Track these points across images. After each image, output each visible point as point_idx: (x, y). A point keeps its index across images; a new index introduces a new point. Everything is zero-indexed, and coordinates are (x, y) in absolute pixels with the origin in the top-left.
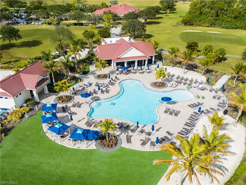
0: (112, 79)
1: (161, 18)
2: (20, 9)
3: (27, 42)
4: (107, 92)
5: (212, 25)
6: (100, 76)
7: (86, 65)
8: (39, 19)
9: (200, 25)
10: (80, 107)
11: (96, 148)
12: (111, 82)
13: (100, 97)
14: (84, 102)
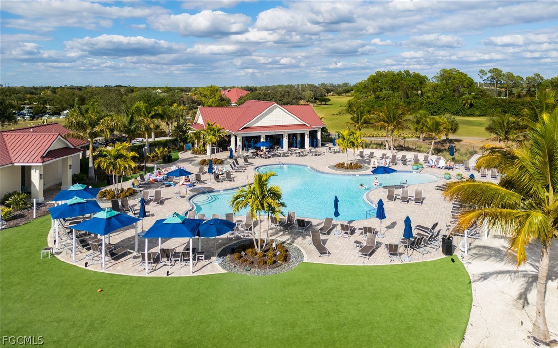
0: (236, 160)
7: (170, 151)
10: (162, 203)
11: (224, 271)
12: (235, 166)
13: (213, 187)
14: (173, 195)
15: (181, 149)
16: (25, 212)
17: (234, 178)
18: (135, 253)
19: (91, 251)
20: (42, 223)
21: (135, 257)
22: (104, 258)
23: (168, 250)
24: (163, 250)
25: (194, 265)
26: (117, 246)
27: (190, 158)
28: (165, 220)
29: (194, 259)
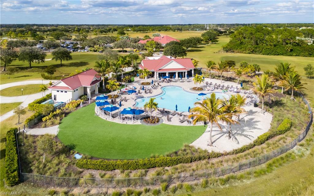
0: (154, 84)
1: (203, 47)
2: (66, 41)
3: (75, 63)
4: (150, 92)
5: (253, 52)
6: (144, 84)
7: (131, 77)
8: (84, 48)
9: (241, 52)
10: (126, 101)
11: (141, 124)
12: (154, 86)
13: (144, 96)
14: (130, 98)
15: (135, 76)
16: (87, 102)
17: (152, 92)
18: (118, 117)
19: (107, 116)
20: (92, 106)
21: (118, 118)
22: (111, 117)
23: (127, 117)
24: (125, 117)
25: (133, 121)
26: (114, 114)
27: (138, 81)
28: (126, 109)
29: (134, 120)
